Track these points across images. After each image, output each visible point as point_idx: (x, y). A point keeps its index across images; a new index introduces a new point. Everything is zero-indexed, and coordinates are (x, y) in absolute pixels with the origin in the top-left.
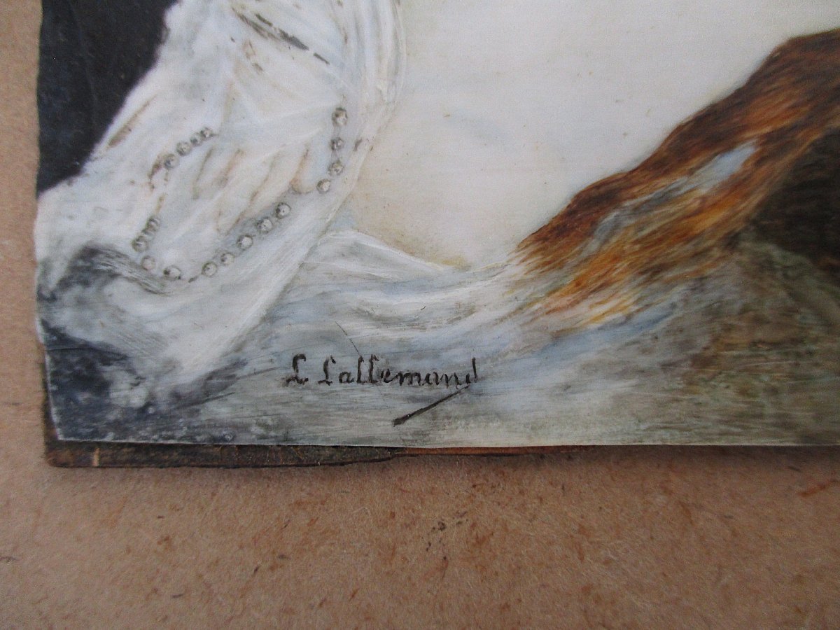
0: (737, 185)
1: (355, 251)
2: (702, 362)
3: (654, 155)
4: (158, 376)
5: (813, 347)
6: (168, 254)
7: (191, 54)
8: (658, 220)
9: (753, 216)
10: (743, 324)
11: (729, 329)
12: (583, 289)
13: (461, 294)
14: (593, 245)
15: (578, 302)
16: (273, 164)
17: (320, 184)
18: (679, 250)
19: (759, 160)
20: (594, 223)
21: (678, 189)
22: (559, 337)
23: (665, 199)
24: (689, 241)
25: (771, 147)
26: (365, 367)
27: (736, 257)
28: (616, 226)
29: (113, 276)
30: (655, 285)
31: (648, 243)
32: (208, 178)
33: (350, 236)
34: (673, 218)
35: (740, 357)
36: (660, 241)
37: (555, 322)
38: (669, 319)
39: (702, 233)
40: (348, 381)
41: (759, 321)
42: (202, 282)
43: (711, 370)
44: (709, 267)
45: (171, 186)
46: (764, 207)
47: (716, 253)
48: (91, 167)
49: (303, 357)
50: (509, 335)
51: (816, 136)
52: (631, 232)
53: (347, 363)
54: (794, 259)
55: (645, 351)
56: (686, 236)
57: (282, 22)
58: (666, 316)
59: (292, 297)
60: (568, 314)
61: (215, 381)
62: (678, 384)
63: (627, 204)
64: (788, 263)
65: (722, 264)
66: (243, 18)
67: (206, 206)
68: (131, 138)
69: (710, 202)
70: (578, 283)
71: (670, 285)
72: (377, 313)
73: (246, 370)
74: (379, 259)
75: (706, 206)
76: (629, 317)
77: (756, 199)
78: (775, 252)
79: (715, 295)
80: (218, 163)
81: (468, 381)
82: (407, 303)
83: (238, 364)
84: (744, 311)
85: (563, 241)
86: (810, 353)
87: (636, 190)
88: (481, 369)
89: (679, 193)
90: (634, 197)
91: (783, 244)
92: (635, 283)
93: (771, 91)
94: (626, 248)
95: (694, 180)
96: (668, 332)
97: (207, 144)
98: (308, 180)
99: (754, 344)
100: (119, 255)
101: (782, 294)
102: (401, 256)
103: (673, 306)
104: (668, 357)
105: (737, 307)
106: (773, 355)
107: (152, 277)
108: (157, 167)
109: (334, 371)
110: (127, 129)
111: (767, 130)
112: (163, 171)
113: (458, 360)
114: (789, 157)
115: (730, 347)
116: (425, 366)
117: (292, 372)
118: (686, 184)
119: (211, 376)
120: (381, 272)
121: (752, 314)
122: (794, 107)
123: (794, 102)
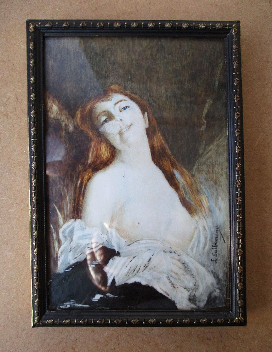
0: (182, 174)
1: (192, 249)
2: (216, 183)
3: (175, 190)
4: (214, 287)
5: (214, 161)
6: (191, 285)
7: (151, 280)
8: (188, 190)
10: (209, 174)
11: (210, 177)
12: (201, 205)
13: (201, 229)
14: (193, 203)
15: (204, 207)
16: (174, 264)
17: (178, 255)
18: (194, 185)
19: (177, 169)
20: (188, 202)
22: (210, 211)
23: (184, 188)
26: (214, 248)
27: (196, 175)
28: (189, 198)
29: (194, 295)
30: (201, 191)
31: (193, 192)
32: (176, 277)
33: (189, 250)
34: (188, 187)
35: (215, 176)
36: (192, 190)
37: (207, 211)
38: (207, 189)
39: (191, 181)
40: (217, 251)
41: (208, 171)
42: (197, 278)
43: (218, 181)
44: (198, 180)
45: (177, 284)
46: (186, 169)
47: (195, 179)
48: (173, 300)
49: (212, 259)
50: (209, 220)
51: (172, 157)
52: (190, 195)
53: (213, 251)
54: (197, 164)
55: (213, 194)
56: (192, 185)
57: (146, 262)
59: (200, 261)
60: (206, 209)
61: (215, 276)
62: (220, 188)
63: (185, 196)
66: (144, 270)
67: (182, 278)
68: (168, 292)
70: (200, 206)
71: (201, 188)
72: (204, 245)
73: (213, 270)
74: (194, 244)
75: (185, 180)
76: (207, 197)
78: (196, 167)
79: (203, 179)
80: (173, 275)
81: (217, 228)
82: (202, 239)
83: (212, 272)
85: (192, 209)
86: (215, 162)
88: (215, 226)
89: (183, 185)
90: (183, 195)
91: (194, 165)
93: (163, 165)
94: (193, 197)
95: (180, 182)
96: (210, 189)
97: (169, 276)
98: (177, 258)
99: (213, 173)
100: (191, 294)
101: (203, 166)
102: (193, 240)
103: (205, 188)
104: (215, 190)
105: (206, 175)
106: (215, 169)
107: (195, 288)
108: (174, 287)
109: (214, 254)
110: (166, 293)
111: (171, 167)
112: (174, 286)
113: (213, 230)
114: (177, 163)
115: (213, 177)
116: (214, 236)
117: (214, 262)
118: (181, 184)
119: (214, 277)
120: (196, 244)
121: (207, 173)
122: (166, 161)
123: (165, 161)
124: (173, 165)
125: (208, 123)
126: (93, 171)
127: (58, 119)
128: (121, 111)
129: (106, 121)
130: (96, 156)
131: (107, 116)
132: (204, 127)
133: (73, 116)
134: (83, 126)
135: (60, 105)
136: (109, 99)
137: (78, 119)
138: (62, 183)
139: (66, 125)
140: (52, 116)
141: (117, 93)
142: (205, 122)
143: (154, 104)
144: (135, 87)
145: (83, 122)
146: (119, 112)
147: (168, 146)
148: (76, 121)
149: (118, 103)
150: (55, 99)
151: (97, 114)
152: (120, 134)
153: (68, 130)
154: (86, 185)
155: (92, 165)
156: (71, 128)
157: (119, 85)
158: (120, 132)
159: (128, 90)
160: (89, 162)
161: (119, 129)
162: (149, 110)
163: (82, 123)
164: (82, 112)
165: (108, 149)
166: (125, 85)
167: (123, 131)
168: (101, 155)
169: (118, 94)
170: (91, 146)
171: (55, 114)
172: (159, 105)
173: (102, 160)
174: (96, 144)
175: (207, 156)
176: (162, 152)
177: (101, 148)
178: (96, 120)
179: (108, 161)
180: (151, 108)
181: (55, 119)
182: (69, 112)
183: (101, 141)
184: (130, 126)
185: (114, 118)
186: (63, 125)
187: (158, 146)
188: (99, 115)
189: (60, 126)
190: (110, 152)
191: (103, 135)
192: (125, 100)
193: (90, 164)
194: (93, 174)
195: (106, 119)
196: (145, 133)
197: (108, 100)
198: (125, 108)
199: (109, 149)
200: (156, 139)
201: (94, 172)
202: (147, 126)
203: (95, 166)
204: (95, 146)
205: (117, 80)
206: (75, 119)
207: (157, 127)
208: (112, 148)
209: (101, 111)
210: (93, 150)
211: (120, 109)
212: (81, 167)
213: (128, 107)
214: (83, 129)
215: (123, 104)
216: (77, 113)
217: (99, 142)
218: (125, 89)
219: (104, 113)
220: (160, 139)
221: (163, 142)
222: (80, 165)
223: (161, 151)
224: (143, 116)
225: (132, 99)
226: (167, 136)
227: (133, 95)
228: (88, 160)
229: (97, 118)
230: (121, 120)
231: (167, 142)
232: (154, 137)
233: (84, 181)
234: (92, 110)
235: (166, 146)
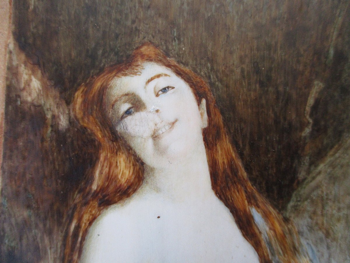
0: (266, 216)
2: (327, 234)
3: (253, 246)
5: (325, 193)
8: (277, 246)
9: (277, 211)
10: (315, 218)
11: (317, 224)
19: (257, 206)
21: (266, 238)
23: (270, 244)
24: (285, 236)
25: (252, 201)
27: (292, 219)
30: (300, 249)
31: (285, 251)
34: (277, 241)
35: (326, 221)
38: (312, 245)
39: (282, 230)
41: (315, 213)
43: (331, 231)
44: (295, 228)
46: (275, 207)
47: (290, 226)
51: (249, 184)
52: (280, 257)
55: (322, 255)
56: (284, 237)
58: (311, 247)
62: (334, 243)
63: (270, 257)
64: (295, 199)
65: (294, 224)
69: (271, 227)
71: (300, 245)
75: (273, 228)
76: (311, 260)
77: (271, 209)
78: (291, 204)
79: (305, 228)
84: (311, 218)
86: (327, 195)
87: (265, 254)
89: (267, 238)
90: (268, 255)
91: (288, 201)
92: (299, 257)
93: (232, 199)
94: (286, 259)
95: (263, 231)
96: (316, 246)
99: (322, 215)
101: (306, 203)
103: (308, 244)
104: (325, 247)
105: (309, 220)
106: (327, 208)
111: (246, 202)
114: (257, 195)
115: (323, 224)
118: (264, 235)
121: (312, 215)
122: (238, 191)
123: (236, 191)
124: (251, 199)
125: (316, 123)
126: (100, 205)
127: (40, 106)
128: (157, 95)
129: (128, 113)
130: (108, 178)
131: (132, 104)
132: (307, 131)
133: (69, 101)
134: (86, 121)
135: (45, 80)
136: (135, 71)
137: (78, 107)
138: (41, 226)
139: (54, 117)
140: (29, 99)
141: (151, 60)
142: (311, 121)
143: (220, 85)
144: (185, 51)
145: (86, 113)
146: (154, 96)
147: (243, 163)
148: (74, 109)
149: (152, 79)
150: (36, 67)
151: (114, 99)
152: (155, 137)
153: (58, 126)
154: (86, 232)
155: (100, 195)
156: (63, 122)
157: (157, 47)
158: (154, 133)
159: (172, 57)
160: (94, 187)
161: (153, 127)
162: (211, 96)
163: (84, 114)
164: (85, 94)
165: (131, 165)
166: (167, 48)
167: (160, 132)
168: (116, 176)
169: (152, 63)
170: (98, 158)
171: (34, 95)
172: (227, 86)
173: (118, 185)
174: (109, 155)
175: (313, 184)
176: (230, 174)
177: (117, 162)
178: (111, 110)
179: (129, 187)
180: (212, 91)
181: (35, 106)
182: (61, 93)
183: (119, 149)
184: (173, 123)
185: (145, 108)
186: (49, 116)
187: (224, 163)
188: (116, 101)
189: (43, 118)
190: (134, 169)
191: (123, 138)
192: (166, 75)
193: (95, 191)
194: (100, 210)
195: (130, 108)
196: (201, 137)
197: (135, 74)
198: (165, 90)
199: (133, 165)
200: (221, 149)
201: (102, 208)
202: (205, 125)
203: (104, 197)
204: (106, 158)
205: (152, 38)
206: (71, 107)
207: (224, 127)
208: (137, 163)
209: (121, 94)
210: (103, 166)
211: (157, 91)
212: (77, 198)
213: (170, 87)
214: (85, 125)
215: (162, 83)
216: (76, 94)
217: (114, 151)
218: (167, 54)
219: (127, 97)
220: (228, 150)
221: (234, 155)
222: (76, 193)
223: (229, 171)
224: (199, 105)
225: (179, 73)
226: (241, 146)
227: (182, 67)
228: (92, 184)
229: (113, 105)
230: (157, 111)
231: (241, 155)
232: (218, 146)
233: (83, 225)
234: (103, 90)
235: (239, 163)
